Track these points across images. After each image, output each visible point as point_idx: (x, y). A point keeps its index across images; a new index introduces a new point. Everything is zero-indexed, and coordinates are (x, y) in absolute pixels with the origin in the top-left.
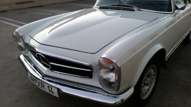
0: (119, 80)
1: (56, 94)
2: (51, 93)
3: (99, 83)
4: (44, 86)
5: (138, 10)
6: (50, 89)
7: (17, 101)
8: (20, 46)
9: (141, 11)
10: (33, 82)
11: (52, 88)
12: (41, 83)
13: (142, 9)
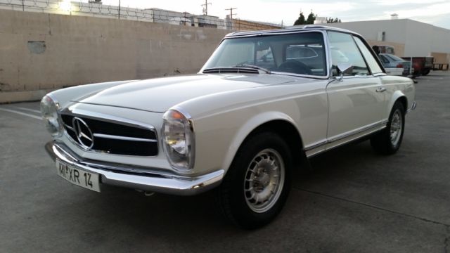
0: (191, 147)
1: (96, 188)
2: (89, 187)
3: (166, 161)
4: (77, 177)
5: (267, 73)
6: (88, 176)
7: (29, 218)
8: (51, 125)
9: (270, 73)
10: (62, 176)
11: (90, 176)
12: (75, 171)
13: (272, 72)
